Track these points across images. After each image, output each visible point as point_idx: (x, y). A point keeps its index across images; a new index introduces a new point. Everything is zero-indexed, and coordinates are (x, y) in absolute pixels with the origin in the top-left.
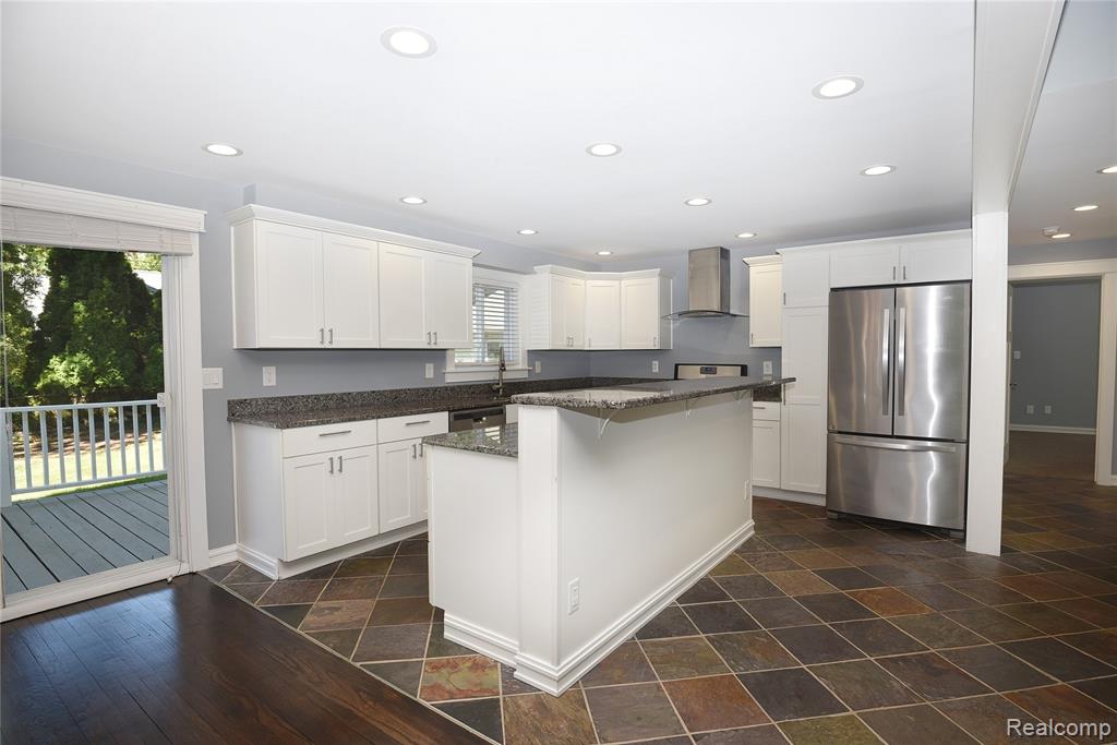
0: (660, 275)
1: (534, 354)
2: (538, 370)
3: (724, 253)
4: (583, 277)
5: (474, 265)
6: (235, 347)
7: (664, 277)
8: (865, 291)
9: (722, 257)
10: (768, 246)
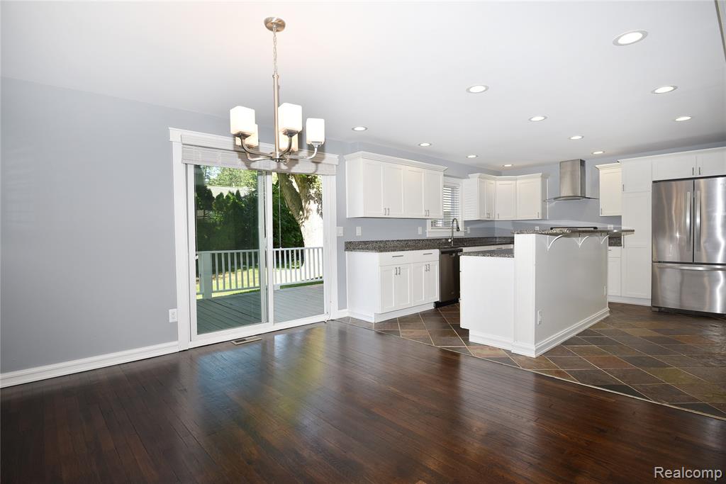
0: (542, 176)
1: (467, 223)
2: (469, 232)
3: (582, 163)
4: (493, 179)
5: (445, 175)
6: (347, 217)
7: (544, 178)
8: (673, 183)
9: (581, 165)
10: (613, 157)
